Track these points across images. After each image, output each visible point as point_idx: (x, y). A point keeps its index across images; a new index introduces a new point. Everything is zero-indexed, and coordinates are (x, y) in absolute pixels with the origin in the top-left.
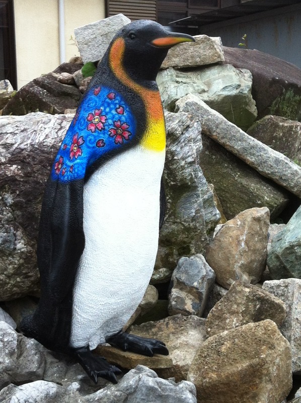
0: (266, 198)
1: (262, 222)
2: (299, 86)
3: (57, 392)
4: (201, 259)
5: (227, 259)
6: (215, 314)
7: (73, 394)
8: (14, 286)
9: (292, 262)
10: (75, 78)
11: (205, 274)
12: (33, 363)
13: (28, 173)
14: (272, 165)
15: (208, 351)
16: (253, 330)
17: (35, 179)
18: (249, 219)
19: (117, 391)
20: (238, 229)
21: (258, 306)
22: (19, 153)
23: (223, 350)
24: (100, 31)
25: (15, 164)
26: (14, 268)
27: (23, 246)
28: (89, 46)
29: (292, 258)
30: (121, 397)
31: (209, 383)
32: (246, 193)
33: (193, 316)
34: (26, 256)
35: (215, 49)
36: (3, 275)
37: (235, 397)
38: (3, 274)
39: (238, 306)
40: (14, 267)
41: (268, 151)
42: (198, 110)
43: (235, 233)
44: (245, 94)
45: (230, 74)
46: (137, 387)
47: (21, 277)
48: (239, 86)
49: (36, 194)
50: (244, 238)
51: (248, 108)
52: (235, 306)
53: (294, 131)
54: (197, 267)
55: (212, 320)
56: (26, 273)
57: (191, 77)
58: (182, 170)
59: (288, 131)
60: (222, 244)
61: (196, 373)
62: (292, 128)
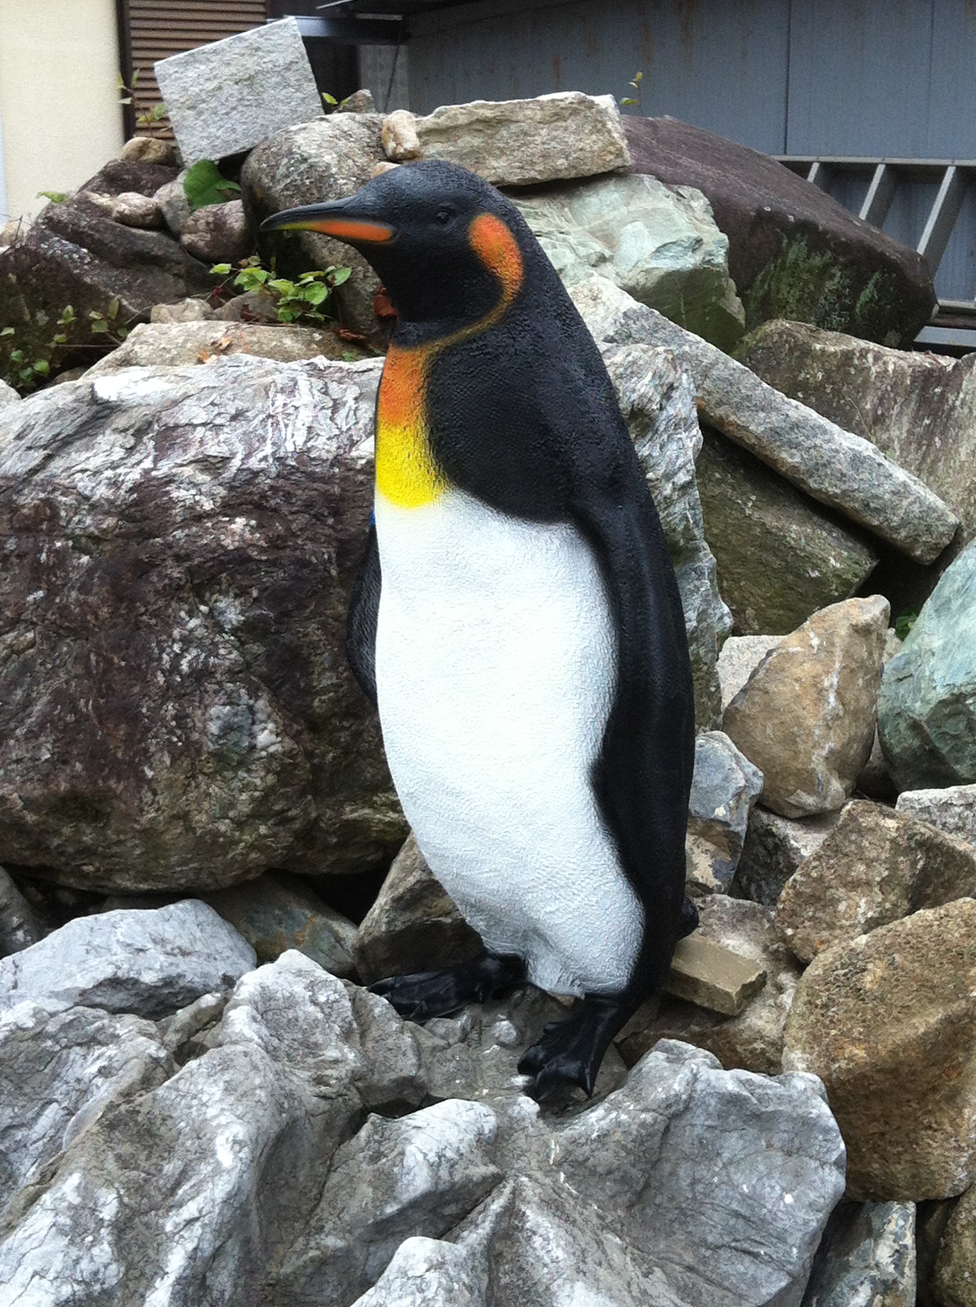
0: (832, 561)
1: (874, 636)
2: (821, 228)
3: (499, 1128)
4: (722, 742)
5: (790, 740)
6: (803, 889)
7: (533, 1126)
8: (252, 847)
9: (955, 737)
10: (165, 209)
11: (742, 783)
12: (404, 1055)
13: (279, 537)
14: (844, 471)
15: (828, 990)
16: (935, 928)
17: (298, 553)
18: (843, 631)
19: (643, 1111)
20: (815, 658)
21: (921, 863)
22: (248, 482)
23: (868, 986)
24: (233, 69)
25: (241, 514)
26: (253, 799)
27: (273, 738)
28: (201, 113)
29: (958, 726)
30: (656, 1127)
31: (849, 1071)
32: (775, 551)
33: (719, 897)
34: (283, 765)
35: (609, 132)
36: (227, 821)
37: (908, 1101)
38: (227, 817)
39: (868, 866)
40: (251, 796)
41: (832, 434)
42: (656, 332)
43: (807, 669)
44: (718, 265)
45: (661, 205)
46: (690, 1097)
47: (270, 823)
48: (699, 241)
49: (302, 596)
50: (835, 680)
51: (722, 303)
52: (862, 868)
53: (856, 367)
54: (720, 766)
55: (795, 907)
56: (283, 811)
57: (546, 212)
58: (665, 509)
59: (838, 368)
60: (772, 701)
61: (808, 1050)
62: (852, 359)
